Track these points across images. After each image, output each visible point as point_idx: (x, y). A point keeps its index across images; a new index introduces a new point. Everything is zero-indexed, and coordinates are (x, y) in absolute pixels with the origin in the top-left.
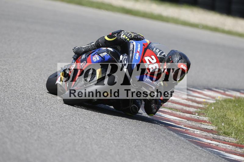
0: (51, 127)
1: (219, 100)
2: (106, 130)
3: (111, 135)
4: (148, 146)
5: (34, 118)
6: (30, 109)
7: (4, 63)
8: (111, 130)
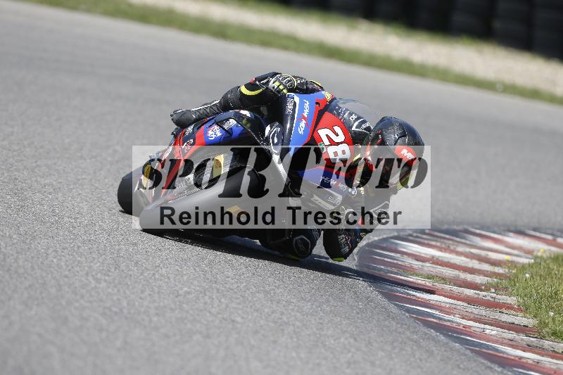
0: (155, 319)
1: (541, 258)
2: (281, 325)
3: (291, 338)
4: (377, 362)
5: (115, 298)
6: (107, 278)
7: (47, 170)
8: (292, 328)
